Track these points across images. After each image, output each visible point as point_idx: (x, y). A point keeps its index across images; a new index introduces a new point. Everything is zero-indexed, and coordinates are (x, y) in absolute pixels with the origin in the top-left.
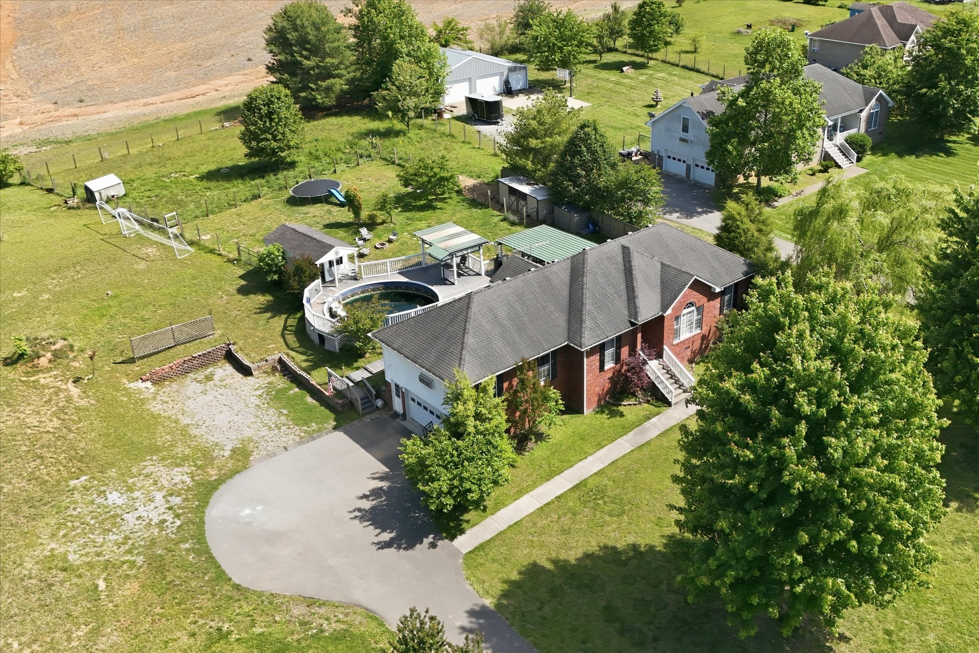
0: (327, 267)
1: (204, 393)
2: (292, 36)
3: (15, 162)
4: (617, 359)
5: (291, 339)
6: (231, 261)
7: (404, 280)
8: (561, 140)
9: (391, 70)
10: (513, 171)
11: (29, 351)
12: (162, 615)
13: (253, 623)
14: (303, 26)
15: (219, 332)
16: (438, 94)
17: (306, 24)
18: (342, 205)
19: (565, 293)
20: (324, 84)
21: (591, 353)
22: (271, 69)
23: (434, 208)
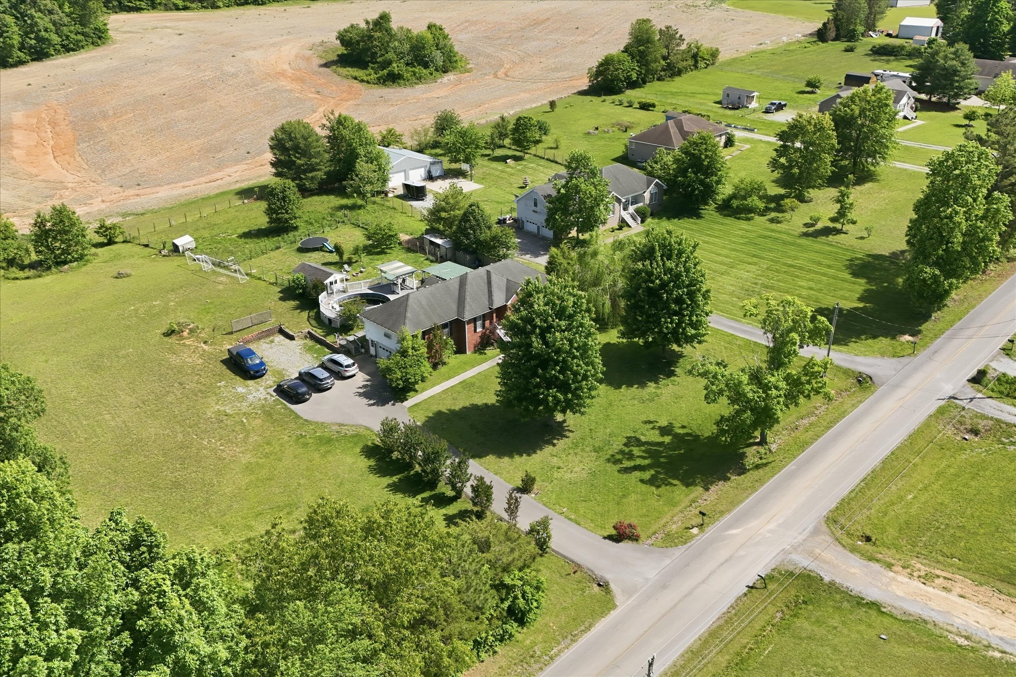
0: (329, 284)
1: (272, 348)
2: (289, 144)
3: (120, 228)
4: (483, 326)
5: (313, 322)
6: (272, 284)
7: (372, 292)
8: (459, 213)
9: (354, 167)
10: (432, 231)
11: (177, 329)
12: (274, 431)
13: (316, 432)
14: (296, 138)
15: (273, 320)
16: (385, 181)
17: (298, 136)
18: (331, 252)
19: (457, 293)
20: (310, 175)
21: (469, 322)
22: (273, 165)
23: (386, 253)
